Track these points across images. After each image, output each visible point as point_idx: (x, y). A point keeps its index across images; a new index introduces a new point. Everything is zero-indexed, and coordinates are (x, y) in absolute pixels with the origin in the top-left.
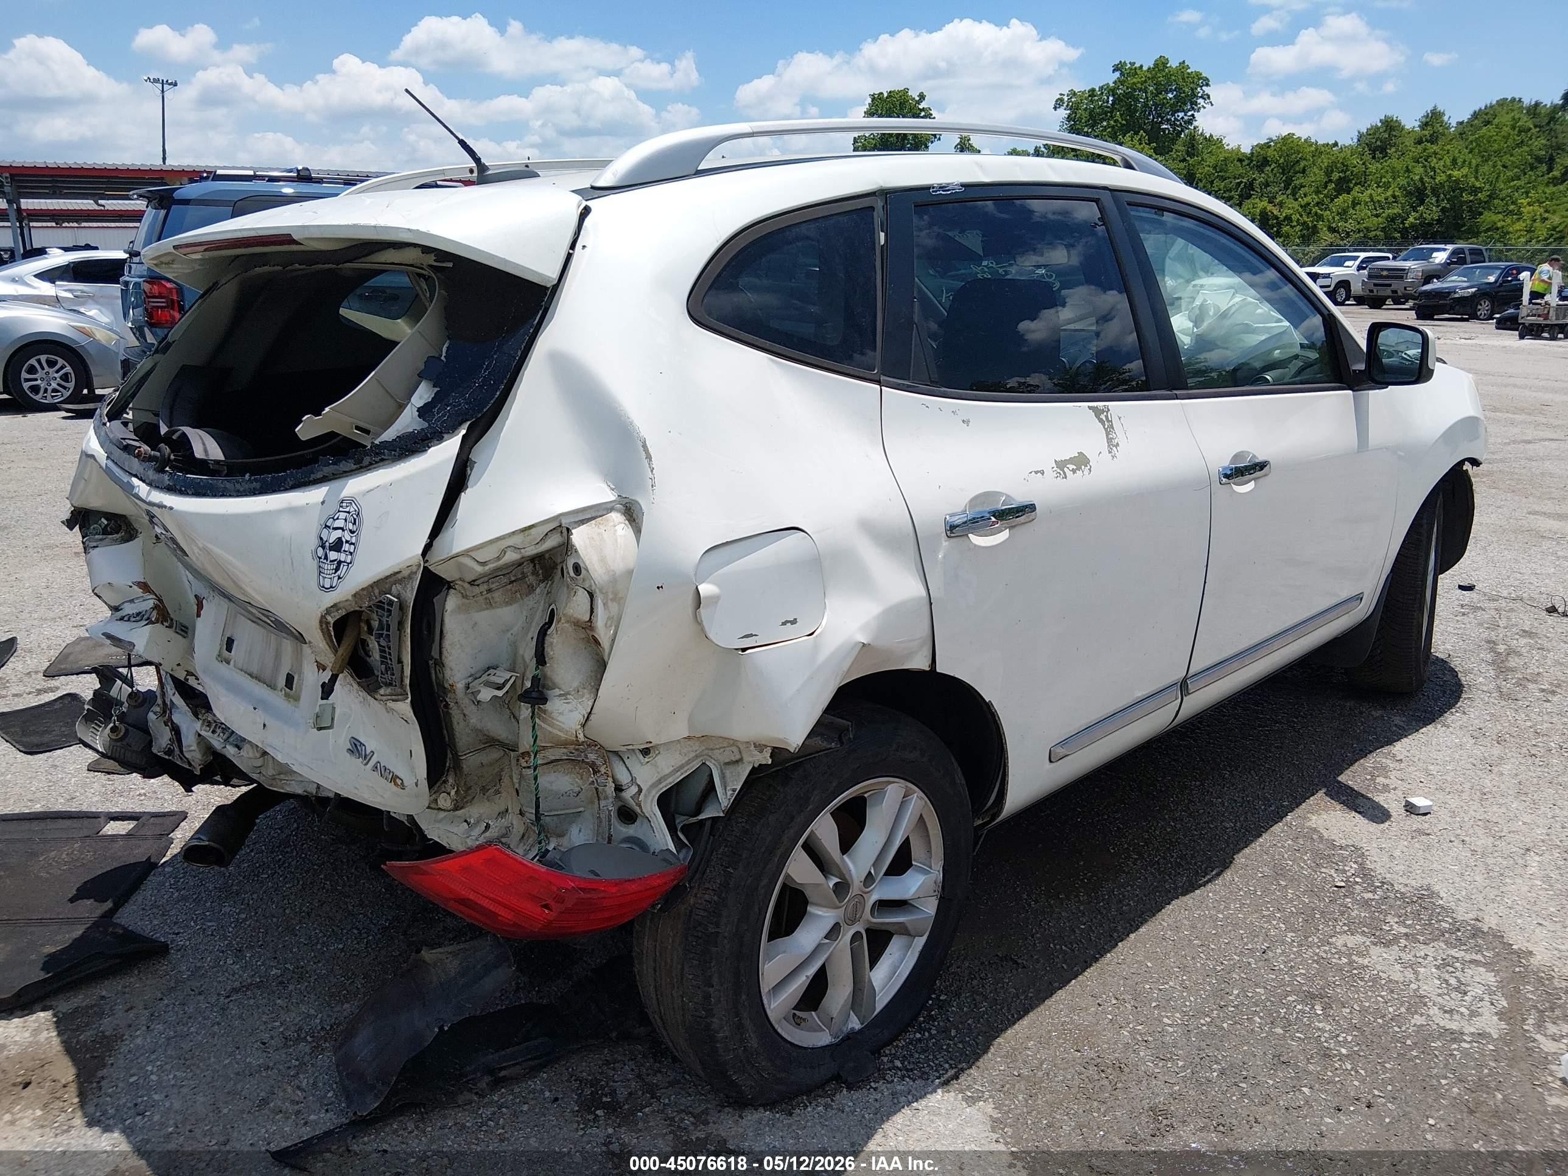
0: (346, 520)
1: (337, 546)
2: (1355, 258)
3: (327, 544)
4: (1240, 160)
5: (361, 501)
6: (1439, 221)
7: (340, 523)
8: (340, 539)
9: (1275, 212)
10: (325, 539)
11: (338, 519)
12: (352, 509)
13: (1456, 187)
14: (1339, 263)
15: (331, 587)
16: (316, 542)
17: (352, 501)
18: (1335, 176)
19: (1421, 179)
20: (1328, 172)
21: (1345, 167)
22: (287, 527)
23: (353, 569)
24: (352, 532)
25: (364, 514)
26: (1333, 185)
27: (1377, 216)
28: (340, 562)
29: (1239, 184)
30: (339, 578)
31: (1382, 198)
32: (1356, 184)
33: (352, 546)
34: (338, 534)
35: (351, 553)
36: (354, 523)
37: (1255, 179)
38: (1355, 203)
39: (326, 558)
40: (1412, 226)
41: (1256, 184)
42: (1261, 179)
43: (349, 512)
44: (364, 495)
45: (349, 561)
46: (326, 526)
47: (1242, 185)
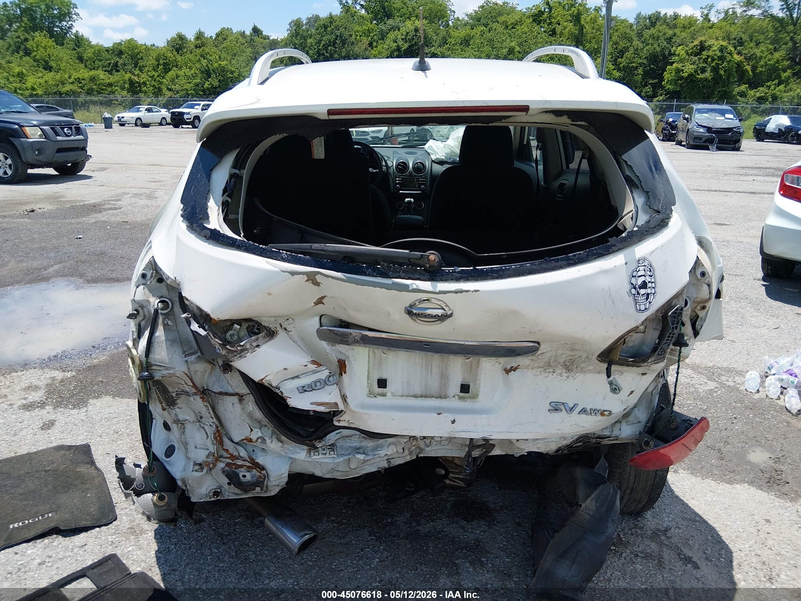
0: (645, 270)
1: (644, 285)
2: (199, 105)
3: (637, 286)
4: (107, 51)
5: (650, 258)
6: (219, 86)
7: (640, 274)
8: (644, 281)
9: (137, 80)
10: (634, 284)
11: (639, 271)
12: (646, 264)
13: (223, 70)
14: (192, 107)
15: (646, 309)
16: (627, 287)
17: (644, 259)
18: (161, 62)
19: (207, 66)
20: (158, 60)
21: (166, 58)
22: (604, 282)
23: (657, 296)
24: (651, 276)
25: (654, 264)
26: (162, 66)
27: (190, 83)
28: (648, 294)
29: (110, 63)
30: (650, 303)
31: (189, 74)
32: (173, 66)
33: (653, 284)
34: (642, 279)
35: (654, 288)
36: (650, 271)
37: (117, 62)
38: (177, 76)
39: (638, 293)
40: (208, 88)
41: (119, 64)
42: (121, 62)
43: (645, 266)
44: (650, 255)
45: (653, 292)
46: (633, 276)
47: (112, 64)
